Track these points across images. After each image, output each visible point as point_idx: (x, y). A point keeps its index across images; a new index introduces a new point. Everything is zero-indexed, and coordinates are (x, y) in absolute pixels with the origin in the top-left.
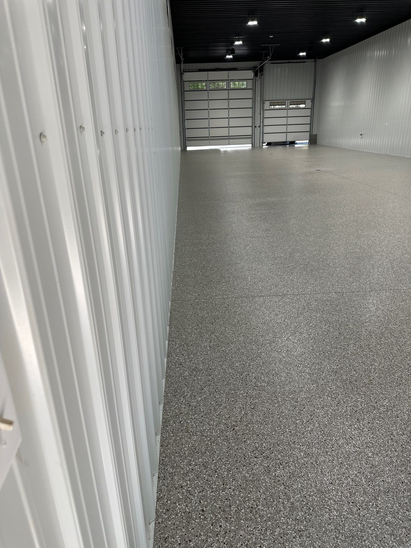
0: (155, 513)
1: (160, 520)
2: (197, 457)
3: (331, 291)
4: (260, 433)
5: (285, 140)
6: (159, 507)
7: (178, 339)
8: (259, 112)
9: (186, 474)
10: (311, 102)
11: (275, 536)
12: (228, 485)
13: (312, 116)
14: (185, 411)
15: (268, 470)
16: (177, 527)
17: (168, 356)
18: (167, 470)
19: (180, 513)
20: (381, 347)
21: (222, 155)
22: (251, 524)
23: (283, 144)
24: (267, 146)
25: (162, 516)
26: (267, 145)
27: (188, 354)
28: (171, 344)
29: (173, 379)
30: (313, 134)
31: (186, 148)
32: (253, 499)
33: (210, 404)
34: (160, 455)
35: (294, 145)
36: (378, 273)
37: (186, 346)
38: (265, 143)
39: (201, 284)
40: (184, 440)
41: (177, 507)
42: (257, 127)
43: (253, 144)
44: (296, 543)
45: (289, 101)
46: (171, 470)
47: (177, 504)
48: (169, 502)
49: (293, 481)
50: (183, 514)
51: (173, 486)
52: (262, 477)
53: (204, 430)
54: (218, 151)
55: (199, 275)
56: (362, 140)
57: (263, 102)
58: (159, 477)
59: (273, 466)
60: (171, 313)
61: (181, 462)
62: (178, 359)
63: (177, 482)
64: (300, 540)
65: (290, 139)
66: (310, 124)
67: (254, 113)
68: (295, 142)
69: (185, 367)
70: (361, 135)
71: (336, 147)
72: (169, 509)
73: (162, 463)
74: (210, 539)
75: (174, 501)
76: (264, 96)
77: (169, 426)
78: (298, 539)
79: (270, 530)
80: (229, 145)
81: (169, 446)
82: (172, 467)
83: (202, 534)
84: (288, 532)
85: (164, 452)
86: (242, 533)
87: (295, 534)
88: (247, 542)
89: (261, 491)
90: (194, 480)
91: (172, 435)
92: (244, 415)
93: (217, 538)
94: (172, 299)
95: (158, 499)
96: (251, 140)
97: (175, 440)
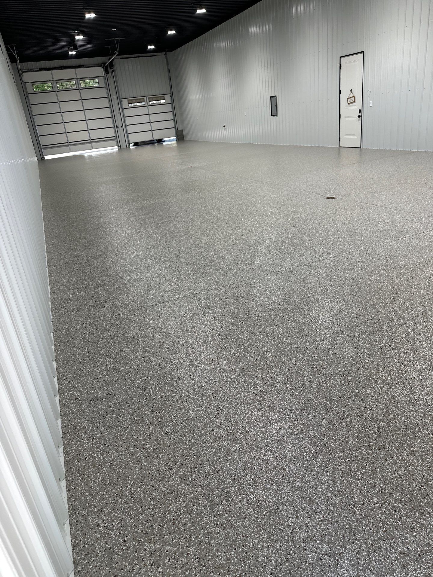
0: (72, 563)
1: (80, 568)
2: (110, 489)
3: (219, 286)
4: (171, 444)
5: (152, 139)
6: (76, 555)
7: (69, 372)
8: (118, 111)
9: (101, 511)
10: (170, 97)
11: (200, 538)
12: (146, 506)
13: (173, 112)
14: (89, 446)
15: (184, 478)
16: (99, 569)
17: (60, 394)
18: (78, 513)
19: (101, 552)
20: (270, 328)
21: (87, 160)
22: (176, 536)
23: (151, 143)
24: (135, 147)
25: (81, 562)
26: (134, 145)
27: (83, 385)
28: (62, 379)
29: (70, 416)
30: (178, 130)
31: (43, 157)
32: (174, 510)
33: (116, 430)
34: (68, 500)
35: (162, 143)
36: (258, 260)
37: (79, 377)
38: (131, 143)
39: (86, 306)
40: (92, 476)
41: (96, 548)
42: (120, 127)
43: (120, 146)
44: (221, 537)
45: (147, 97)
46: (83, 512)
47: (96, 545)
48: (86, 546)
49: (210, 479)
50: (104, 553)
51: (88, 527)
52: (179, 486)
53: (113, 460)
54: (81, 157)
55: (83, 297)
56: (226, 132)
57: (120, 100)
58: (71, 524)
59: (188, 472)
60: (55, 345)
61: (93, 500)
62: (73, 394)
63: (91, 522)
64: (224, 533)
65: (157, 137)
66: (174, 120)
67: (113, 112)
68: (162, 139)
69: (81, 400)
70: (225, 126)
71: (204, 141)
72: (88, 552)
73: (72, 508)
74: (137, 567)
75: (91, 542)
76: (120, 94)
77: (74, 467)
78: (222, 532)
79: (195, 534)
80: (92, 149)
81: (78, 487)
82: (84, 509)
83: (127, 565)
84: (212, 530)
85: (72, 495)
86: (167, 548)
87: (219, 529)
88: (174, 555)
89: (181, 500)
90: (110, 513)
91: (78, 475)
92: (152, 431)
93: (143, 563)
94: (54, 330)
95: (74, 548)
96: (116, 142)
97: (83, 479)
